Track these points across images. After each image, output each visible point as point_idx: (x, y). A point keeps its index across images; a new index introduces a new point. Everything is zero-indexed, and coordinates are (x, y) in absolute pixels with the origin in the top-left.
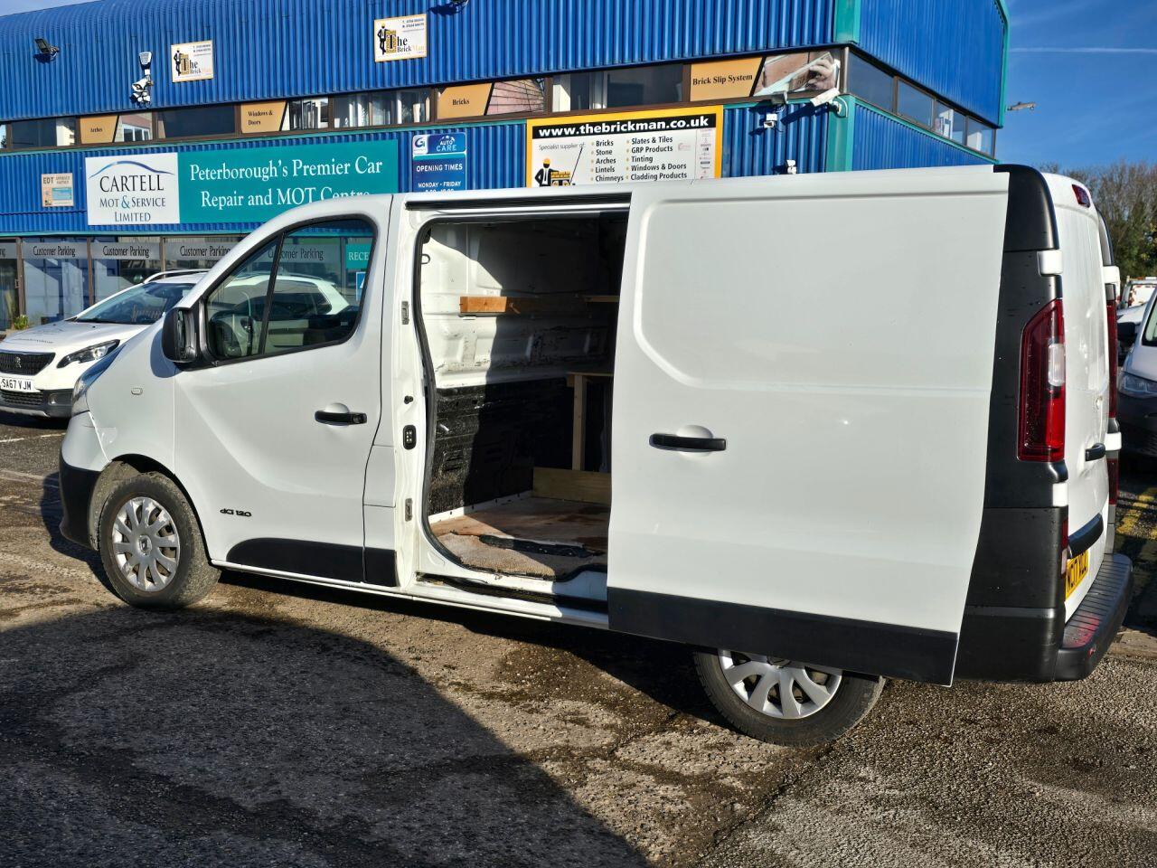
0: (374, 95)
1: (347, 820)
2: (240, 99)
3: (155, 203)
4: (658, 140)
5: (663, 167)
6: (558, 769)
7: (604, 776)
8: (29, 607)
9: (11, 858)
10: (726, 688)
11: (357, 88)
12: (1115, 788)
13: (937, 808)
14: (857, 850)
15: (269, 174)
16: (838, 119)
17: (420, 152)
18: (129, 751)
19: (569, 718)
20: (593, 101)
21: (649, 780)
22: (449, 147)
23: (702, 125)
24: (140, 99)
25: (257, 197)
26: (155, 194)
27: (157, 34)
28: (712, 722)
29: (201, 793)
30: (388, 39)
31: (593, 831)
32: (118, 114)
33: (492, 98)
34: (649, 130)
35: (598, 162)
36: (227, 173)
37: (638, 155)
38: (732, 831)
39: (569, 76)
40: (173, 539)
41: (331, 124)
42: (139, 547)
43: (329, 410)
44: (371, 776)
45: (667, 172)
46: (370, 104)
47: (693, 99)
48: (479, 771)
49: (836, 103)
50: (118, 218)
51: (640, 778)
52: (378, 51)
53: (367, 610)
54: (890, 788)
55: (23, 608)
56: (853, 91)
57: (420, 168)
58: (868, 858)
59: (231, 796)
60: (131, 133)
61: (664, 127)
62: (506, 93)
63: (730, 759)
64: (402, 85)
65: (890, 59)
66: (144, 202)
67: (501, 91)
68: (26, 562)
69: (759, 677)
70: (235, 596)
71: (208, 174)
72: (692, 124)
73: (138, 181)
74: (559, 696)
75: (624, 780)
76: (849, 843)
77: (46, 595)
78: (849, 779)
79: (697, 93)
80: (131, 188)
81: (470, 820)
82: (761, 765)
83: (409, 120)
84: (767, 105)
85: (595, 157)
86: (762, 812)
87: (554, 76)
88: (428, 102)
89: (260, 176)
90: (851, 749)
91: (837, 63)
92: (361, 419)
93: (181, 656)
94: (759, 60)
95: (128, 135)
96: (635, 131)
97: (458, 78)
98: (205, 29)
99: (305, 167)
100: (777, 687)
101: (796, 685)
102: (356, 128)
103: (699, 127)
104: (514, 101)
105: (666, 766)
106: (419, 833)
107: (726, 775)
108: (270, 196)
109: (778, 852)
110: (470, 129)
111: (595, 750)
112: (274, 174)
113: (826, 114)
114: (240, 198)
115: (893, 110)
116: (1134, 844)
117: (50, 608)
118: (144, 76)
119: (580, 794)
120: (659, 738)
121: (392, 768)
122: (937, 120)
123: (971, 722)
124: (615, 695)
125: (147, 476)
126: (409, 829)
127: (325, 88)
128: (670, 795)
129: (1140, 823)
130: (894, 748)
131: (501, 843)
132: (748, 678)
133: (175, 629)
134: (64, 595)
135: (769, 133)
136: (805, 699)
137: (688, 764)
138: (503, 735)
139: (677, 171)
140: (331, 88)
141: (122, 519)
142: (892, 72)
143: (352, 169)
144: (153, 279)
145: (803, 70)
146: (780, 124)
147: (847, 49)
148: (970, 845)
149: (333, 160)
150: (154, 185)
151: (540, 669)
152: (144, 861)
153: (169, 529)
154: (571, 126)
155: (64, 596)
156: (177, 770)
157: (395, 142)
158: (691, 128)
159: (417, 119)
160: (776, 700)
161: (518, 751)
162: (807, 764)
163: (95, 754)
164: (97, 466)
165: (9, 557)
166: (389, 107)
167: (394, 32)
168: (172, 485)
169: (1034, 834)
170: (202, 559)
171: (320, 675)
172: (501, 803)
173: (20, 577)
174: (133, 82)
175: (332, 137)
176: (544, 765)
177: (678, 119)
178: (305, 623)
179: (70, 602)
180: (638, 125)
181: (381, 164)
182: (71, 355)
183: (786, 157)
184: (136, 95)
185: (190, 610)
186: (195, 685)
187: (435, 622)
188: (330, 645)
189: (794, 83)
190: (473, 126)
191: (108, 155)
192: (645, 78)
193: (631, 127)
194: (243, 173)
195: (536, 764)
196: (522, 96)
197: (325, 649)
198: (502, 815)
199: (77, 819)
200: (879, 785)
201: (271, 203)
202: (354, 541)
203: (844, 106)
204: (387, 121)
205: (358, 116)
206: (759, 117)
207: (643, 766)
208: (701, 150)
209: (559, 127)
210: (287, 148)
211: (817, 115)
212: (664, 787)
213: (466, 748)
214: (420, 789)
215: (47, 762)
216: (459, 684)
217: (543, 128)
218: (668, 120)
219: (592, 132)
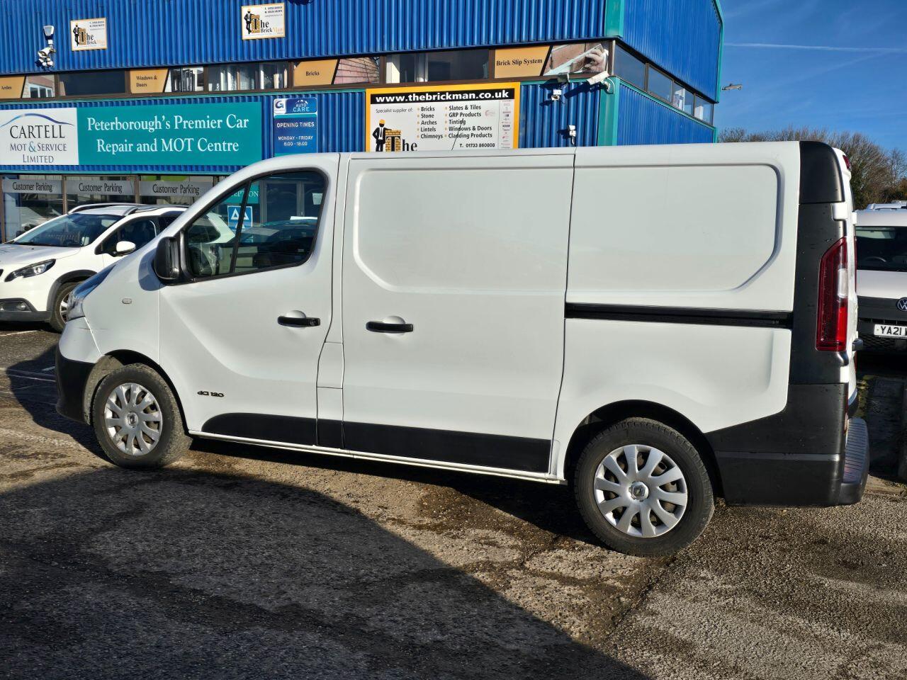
0: (241, 66)
1: (347, 616)
2: (129, 65)
3: (57, 148)
4: (469, 107)
5: (474, 129)
6: (487, 577)
7: (522, 581)
8: (39, 469)
9: (107, 651)
10: (599, 516)
11: (227, 60)
12: (876, 578)
13: (761, 596)
14: (715, 626)
15: (154, 127)
16: (607, 95)
17: (280, 111)
18: (164, 573)
19: (483, 541)
20: (418, 76)
21: (555, 583)
22: (303, 109)
23: (503, 96)
24: (44, 64)
25: (144, 145)
26: (58, 141)
27: (58, 11)
28: (586, 542)
29: (230, 601)
30: (253, 21)
31: (527, 619)
32: (25, 75)
33: (338, 72)
34: (462, 100)
35: (423, 123)
36: (119, 125)
37: (454, 119)
38: (624, 616)
39: (399, 55)
40: (157, 415)
41: (206, 88)
42: (127, 421)
43: (290, 315)
44: (353, 585)
45: (476, 132)
46: (238, 73)
47: (497, 76)
48: (431, 580)
49: (606, 83)
50: (26, 160)
51: (548, 582)
52: (245, 31)
53: (305, 467)
54: (725, 584)
55: (34, 470)
56: (619, 74)
57: (279, 125)
58: (725, 631)
59: (254, 602)
60: (37, 92)
61: (474, 97)
62: (349, 68)
63: (607, 567)
64: (265, 58)
65: (644, 50)
66: (48, 147)
67: (345, 65)
68: (20, 435)
69: (625, 508)
70: (199, 458)
71: (103, 126)
72: (496, 96)
73: (42, 130)
74: (469, 526)
75: (537, 583)
76: (708, 621)
77: (49, 460)
78: (694, 578)
79: (499, 72)
80: (36, 135)
81: (436, 614)
82: (630, 571)
83: (270, 86)
84: (554, 83)
85: (421, 120)
86: (641, 603)
87: (387, 56)
88: (286, 73)
89: (147, 128)
90: (689, 558)
91: (606, 52)
92: (316, 322)
93: (175, 503)
94: (547, 48)
95: (34, 93)
96: (452, 100)
97: (310, 55)
98: (100, 9)
99: (185, 122)
100: (638, 515)
101: (653, 513)
102: (226, 92)
103: (502, 98)
104: (356, 74)
105: (564, 573)
106: (403, 624)
107: (608, 579)
108: (155, 144)
109: (661, 628)
110: (320, 95)
111: (509, 563)
112: (158, 127)
113: (599, 91)
114: (130, 145)
115: (645, 89)
116: (899, 616)
117: (56, 470)
118: (48, 45)
119: (508, 594)
120: (553, 554)
121: (367, 580)
122: (674, 96)
123: (767, 538)
124: (510, 524)
125: (133, 367)
126: (395, 621)
127: (200, 59)
128: (573, 593)
129: (899, 602)
130: (719, 557)
131: (465, 629)
132: (616, 509)
133: (162, 483)
134: (62, 459)
135: (555, 104)
136: (659, 523)
137: (579, 571)
138: (439, 555)
139: (484, 132)
140: (206, 59)
141: (113, 400)
142: (644, 59)
143: (223, 124)
144: (76, 211)
145: (580, 57)
146: (564, 97)
147: (614, 42)
148: (791, 619)
149: (208, 117)
150: (57, 134)
151: (449, 507)
152: (209, 650)
153: (153, 407)
154: (401, 95)
155: (64, 460)
156: (206, 585)
157: (259, 104)
158: (495, 99)
159: (277, 86)
160: (637, 524)
161: (454, 565)
162: (662, 569)
163: (138, 575)
164: (92, 359)
165: (5, 432)
166: (253, 76)
167: (258, 16)
168: (155, 374)
169: (832, 611)
170: (180, 430)
171: (289, 515)
172: (455, 601)
173: (20, 447)
174: (38, 50)
175: (207, 99)
176: (476, 574)
177: (485, 91)
178: (261, 478)
179: (70, 464)
180: (454, 96)
181: (248, 120)
182: (16, 271)
183: (568, 123)
184: (41, 61)
185: (167, 469)
186: (195, 524)
187: (360, 475)
188: (286, 493)
189: (574, 66)
190: (323, 92)
191: (16, 108)
192: (451, 59)
193: (448, 97)
194: (133, 125)
195: (470, 574)
196: (362, 70)
197: (284, 496)
198: (459, 610)
199: (144, 622)
200: (717, 582)
201: (156, 150)
202: (310, 414)
203: (612, 85)
204: (250, 86)
205: (228, 82)
206: (547, 92)
207: (547, 574)
208: (503, 116)
209: (392, 95)
210: (170, 106)
211: (591, 91)
212: (567, 588)
213: (415, 565)
214: (393, 594)
215: (104, 583)
216: (394, 519)
217: (379, 96)
218: (477, 92)
219: (417, 99)
